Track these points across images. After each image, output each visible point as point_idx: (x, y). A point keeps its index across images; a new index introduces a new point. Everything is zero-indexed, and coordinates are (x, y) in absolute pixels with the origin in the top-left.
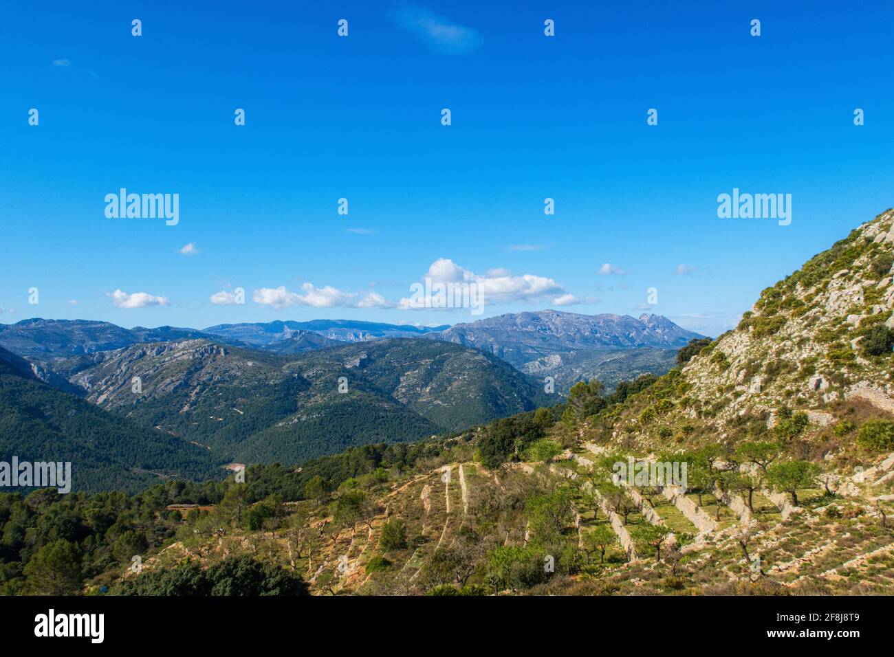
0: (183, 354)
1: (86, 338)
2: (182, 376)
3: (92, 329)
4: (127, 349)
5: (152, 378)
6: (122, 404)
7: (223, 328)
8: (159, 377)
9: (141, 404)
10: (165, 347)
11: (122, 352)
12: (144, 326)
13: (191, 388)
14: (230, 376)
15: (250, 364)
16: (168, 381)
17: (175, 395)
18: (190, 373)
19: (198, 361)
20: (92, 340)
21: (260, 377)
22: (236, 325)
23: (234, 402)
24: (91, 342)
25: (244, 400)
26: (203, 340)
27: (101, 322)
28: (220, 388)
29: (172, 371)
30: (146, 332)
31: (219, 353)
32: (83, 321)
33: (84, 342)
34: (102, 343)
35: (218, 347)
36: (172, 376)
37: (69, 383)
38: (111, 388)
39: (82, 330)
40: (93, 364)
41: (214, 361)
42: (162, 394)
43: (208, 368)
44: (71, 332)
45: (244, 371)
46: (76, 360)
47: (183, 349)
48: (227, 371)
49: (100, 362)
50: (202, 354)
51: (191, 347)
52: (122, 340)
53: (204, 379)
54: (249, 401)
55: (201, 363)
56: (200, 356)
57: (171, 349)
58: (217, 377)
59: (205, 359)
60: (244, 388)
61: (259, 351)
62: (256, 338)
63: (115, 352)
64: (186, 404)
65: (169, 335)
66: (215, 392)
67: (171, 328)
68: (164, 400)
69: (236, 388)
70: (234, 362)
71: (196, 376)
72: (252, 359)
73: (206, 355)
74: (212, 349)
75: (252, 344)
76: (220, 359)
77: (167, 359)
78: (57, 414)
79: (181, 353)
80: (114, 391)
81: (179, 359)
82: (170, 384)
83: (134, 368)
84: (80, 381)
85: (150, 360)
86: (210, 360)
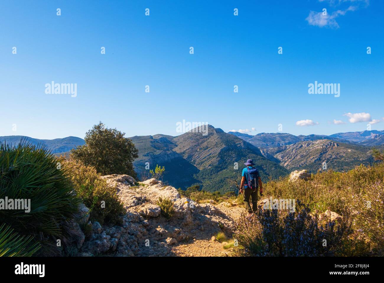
0: (318, 146)
1: (281, 140)
2: (318, 155)
3: (283, 137)
4: (295, 144)
5: (305, 156)
6: (293, 167)
7: (339, 135)
8: (308, 156)
9: (301, 167)
10: (310, 143)
11: (293, 145)
12: (303, 135)
13: (322, 161)
14: (340, 156)
15: (349, 150)
16: (312, 157)
17: (315, 164)
18: (321, 154)
19: (324, 149)
20: (283, 141)
21: (355, 157)
22: (345, 133)
23: (342, 168)
24: (283, 142)
25: (347, 167)
26: (327, 140)
27: (286, 134)
28: (335, 161)
29: (313, 153)
30: (304, 137)
31: (334, 145)
32: (279, 133)
33: (280, 141)
34: (287, 142)
35: (334, 143)
36: (314, 155)
37: (274, 158)
38: (289, 160)
39: (279, 137)
40: (283, 150)
41: (332, 149)
42: (309, 163)
43: (330, 152)
44: (275, 138)
45: (347, 154)
46: (276, 149)
47: (318, 144)
48: (338, 154)
49: (285, 150)
50: (326, 146)
51: (321, 143)
52: (294, 141)
53: (328, 157)
54: (350, 168)
55: (326, 150)
56: (326, 147)
57: (313, 144)
58: (334, 157)
59: (328, 148)
60: (347, 162)
61: (356, 145)
62: (356, 139)
63: (291, 145)
64: (320, 168)
65: (313, 138)
66: (333, 163)
67: (315, 135)
68: (310, 165)
69: (343, 162)
70: (342, 151)
71: (324, 155)
72: (351, 148)
73: (328, 146)
74: (331, 144)
75: (353, 142)
76: (335, 148)
77: (311, 148)
78: (268, 169)
79: (317, 146)
80: (290, 161)
81: (316, 148)
82: (313, 159)
83: (298, 152)
84: (278, 157)
85: (304, 148)
86: (330, 148)
